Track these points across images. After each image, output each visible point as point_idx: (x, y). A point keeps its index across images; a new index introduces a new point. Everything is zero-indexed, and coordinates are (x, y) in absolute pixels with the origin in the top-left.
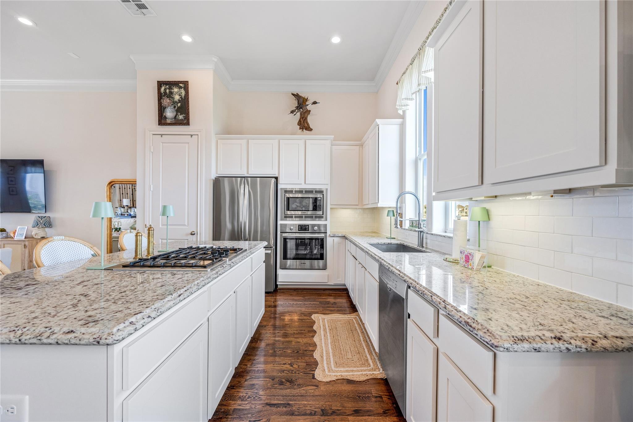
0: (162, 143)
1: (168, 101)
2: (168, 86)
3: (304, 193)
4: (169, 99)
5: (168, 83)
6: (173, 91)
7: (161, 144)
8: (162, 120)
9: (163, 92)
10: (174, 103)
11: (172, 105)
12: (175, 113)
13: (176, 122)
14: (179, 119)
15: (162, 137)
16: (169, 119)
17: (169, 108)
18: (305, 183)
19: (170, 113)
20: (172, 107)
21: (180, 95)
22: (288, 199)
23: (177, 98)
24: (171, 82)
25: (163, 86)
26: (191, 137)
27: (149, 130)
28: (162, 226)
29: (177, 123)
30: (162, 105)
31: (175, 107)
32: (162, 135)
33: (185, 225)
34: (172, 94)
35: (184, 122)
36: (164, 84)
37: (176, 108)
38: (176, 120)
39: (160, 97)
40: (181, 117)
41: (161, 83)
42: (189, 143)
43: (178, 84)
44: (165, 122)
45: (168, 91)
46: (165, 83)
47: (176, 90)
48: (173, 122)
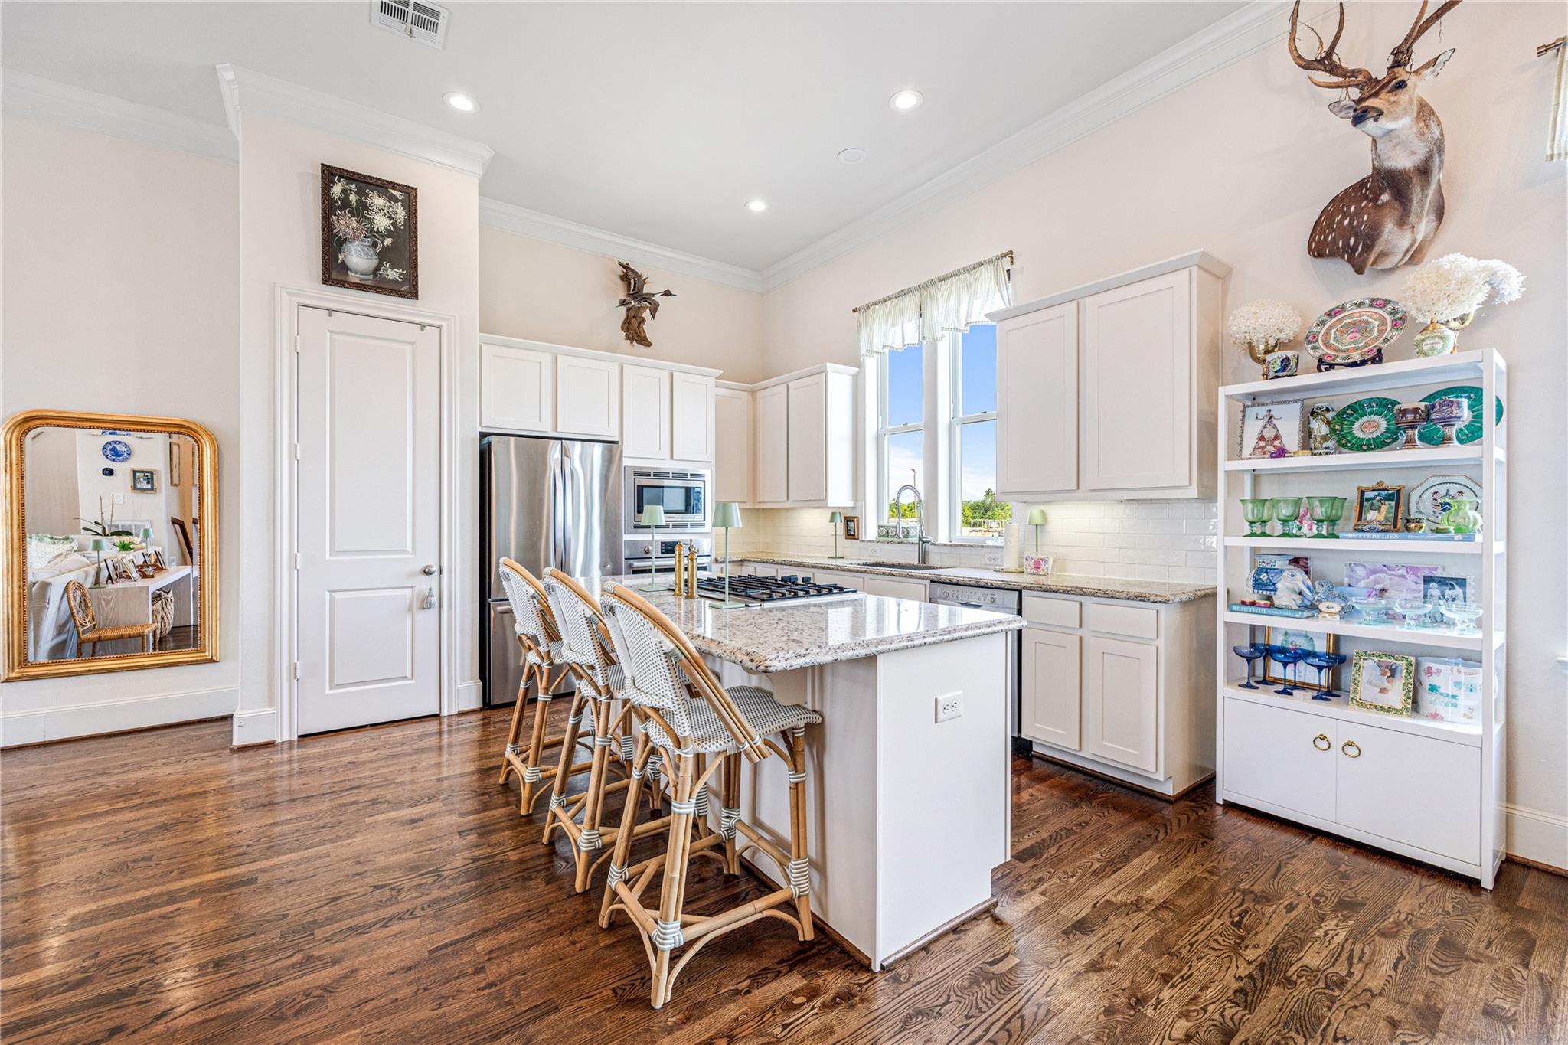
0: (330, 332)
1: (355, 225)
2: (354, 186)
3: (652, 477)
4: (358, 221)
5: (356, 177)
6: (369, 201)
7: (328, 333)
8: (334, 272)
9: (340, 198)
10: (372, 233)
11: (366, 237)
12: (375, 262)
13: (376, 285)
14: (388, 278)
15: (330, 315)
16: (356, 273)
17: (357, 243)
18: (672, 458)
19: (358, 258)
20: (367, 243)
21: (390, 218)
22: (640, 488)
23: (381, 222)
24: (365, 176)
25: (339, 181)
26: (422, 330)
27: (287, 292)
28: (331, 555)
29: (381, 288)
30: (335, 231)
31: (375, 245)
32: (330, 312)
33: (405, 551)
34: (367, 209)
35: (403, 289)
36: (340, 177)
37: (379, 249)
38: (377, 278)
39: (329, 208)
40: (393, 274)
41: (333, 171)
42: (413, 344)
43: (387, 188)
44: (344, 279)
45: (353, 198)
46: (345, 174)
47: (377, 201)
48: (369, 283)
